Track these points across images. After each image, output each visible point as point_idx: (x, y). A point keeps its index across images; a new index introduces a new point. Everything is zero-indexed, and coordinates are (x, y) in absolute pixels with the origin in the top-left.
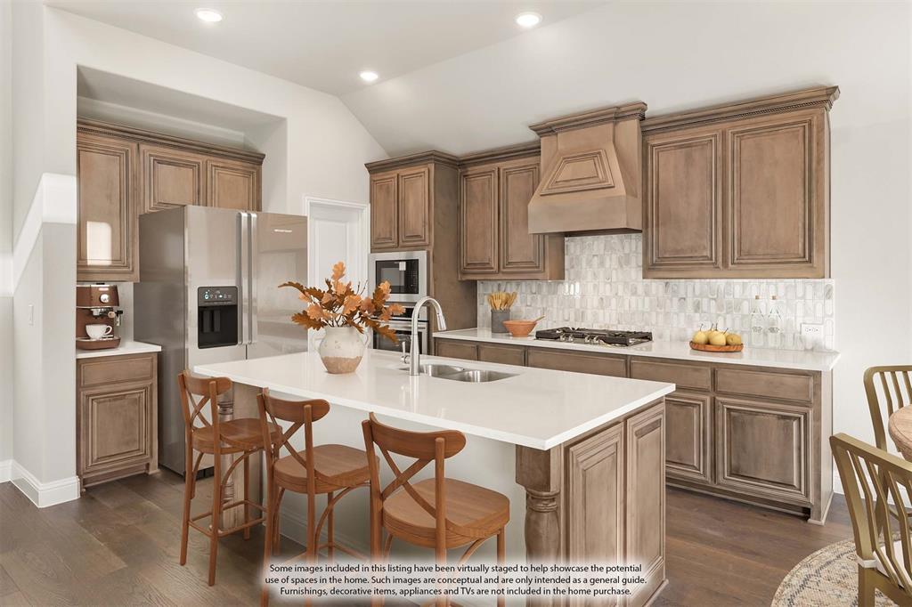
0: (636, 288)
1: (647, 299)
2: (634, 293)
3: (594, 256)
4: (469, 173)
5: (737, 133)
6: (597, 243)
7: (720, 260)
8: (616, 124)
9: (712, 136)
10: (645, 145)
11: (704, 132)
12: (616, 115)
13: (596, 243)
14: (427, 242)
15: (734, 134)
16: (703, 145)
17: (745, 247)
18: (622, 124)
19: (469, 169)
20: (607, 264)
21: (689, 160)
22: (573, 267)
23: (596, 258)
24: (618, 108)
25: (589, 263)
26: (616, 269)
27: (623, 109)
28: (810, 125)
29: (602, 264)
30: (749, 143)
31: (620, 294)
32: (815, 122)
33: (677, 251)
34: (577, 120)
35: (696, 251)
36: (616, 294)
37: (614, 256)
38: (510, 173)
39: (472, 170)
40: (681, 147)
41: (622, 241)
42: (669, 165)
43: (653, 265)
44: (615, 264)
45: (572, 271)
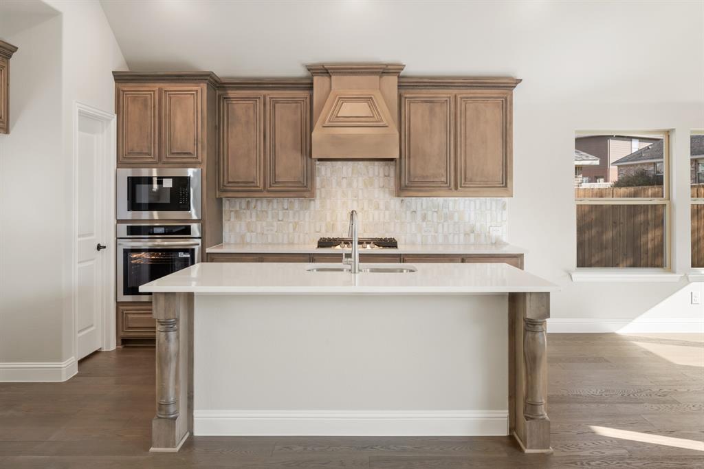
0: (378, 204)
1: (387, 213)
2: (377, 208)
3: (343, 178)
4: (230, 96)
5: (464, 98)
6: (347, 168)
7: (453, 184)
8: (381, 77)
9: (447, 97)
10: (400, 96)
11: (443, 94)
12: (383, 71)
13: (344, 168)
14: (200, 159)
15: (461, 98)
16: (442, 103)
17: (469, 175)
18: (385, 78)
19: (229, 92)
20: (355, 184)
21: (432, 111)
22: (323, 187)
23: (344, 179)
24: (387, 65)
25: (339, 184)
26: (362, 189)
27: (389, 67)
28: (506, 100)
29: (350, 185)
30: (471, 106)
31: (366, 209)
32: (508, 99)
33: (423, 177)
34: (351, 69)
35: (437, 177)
36: (363, 209)
37: (360, 179)
38: (277, 102)
39: (232, 93)
40: (426, 102)
41: (367, 167)
42: (418, 115)
43: (406, 186)
44: (361, 185)
45: (323, 190)
